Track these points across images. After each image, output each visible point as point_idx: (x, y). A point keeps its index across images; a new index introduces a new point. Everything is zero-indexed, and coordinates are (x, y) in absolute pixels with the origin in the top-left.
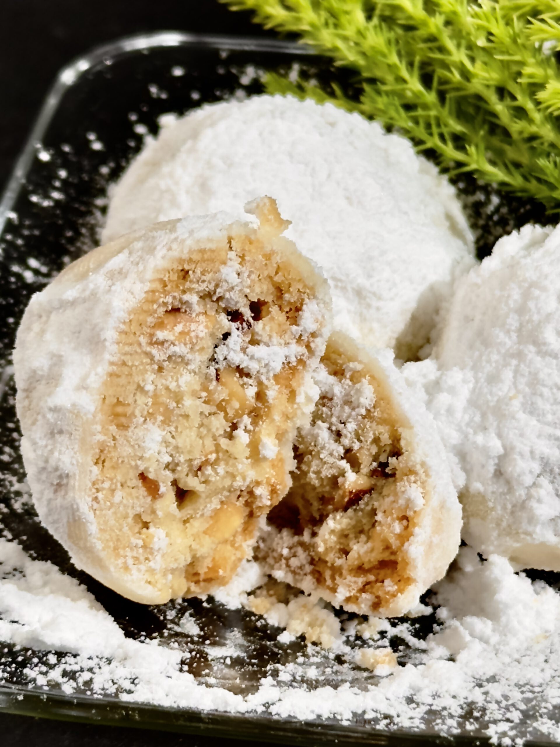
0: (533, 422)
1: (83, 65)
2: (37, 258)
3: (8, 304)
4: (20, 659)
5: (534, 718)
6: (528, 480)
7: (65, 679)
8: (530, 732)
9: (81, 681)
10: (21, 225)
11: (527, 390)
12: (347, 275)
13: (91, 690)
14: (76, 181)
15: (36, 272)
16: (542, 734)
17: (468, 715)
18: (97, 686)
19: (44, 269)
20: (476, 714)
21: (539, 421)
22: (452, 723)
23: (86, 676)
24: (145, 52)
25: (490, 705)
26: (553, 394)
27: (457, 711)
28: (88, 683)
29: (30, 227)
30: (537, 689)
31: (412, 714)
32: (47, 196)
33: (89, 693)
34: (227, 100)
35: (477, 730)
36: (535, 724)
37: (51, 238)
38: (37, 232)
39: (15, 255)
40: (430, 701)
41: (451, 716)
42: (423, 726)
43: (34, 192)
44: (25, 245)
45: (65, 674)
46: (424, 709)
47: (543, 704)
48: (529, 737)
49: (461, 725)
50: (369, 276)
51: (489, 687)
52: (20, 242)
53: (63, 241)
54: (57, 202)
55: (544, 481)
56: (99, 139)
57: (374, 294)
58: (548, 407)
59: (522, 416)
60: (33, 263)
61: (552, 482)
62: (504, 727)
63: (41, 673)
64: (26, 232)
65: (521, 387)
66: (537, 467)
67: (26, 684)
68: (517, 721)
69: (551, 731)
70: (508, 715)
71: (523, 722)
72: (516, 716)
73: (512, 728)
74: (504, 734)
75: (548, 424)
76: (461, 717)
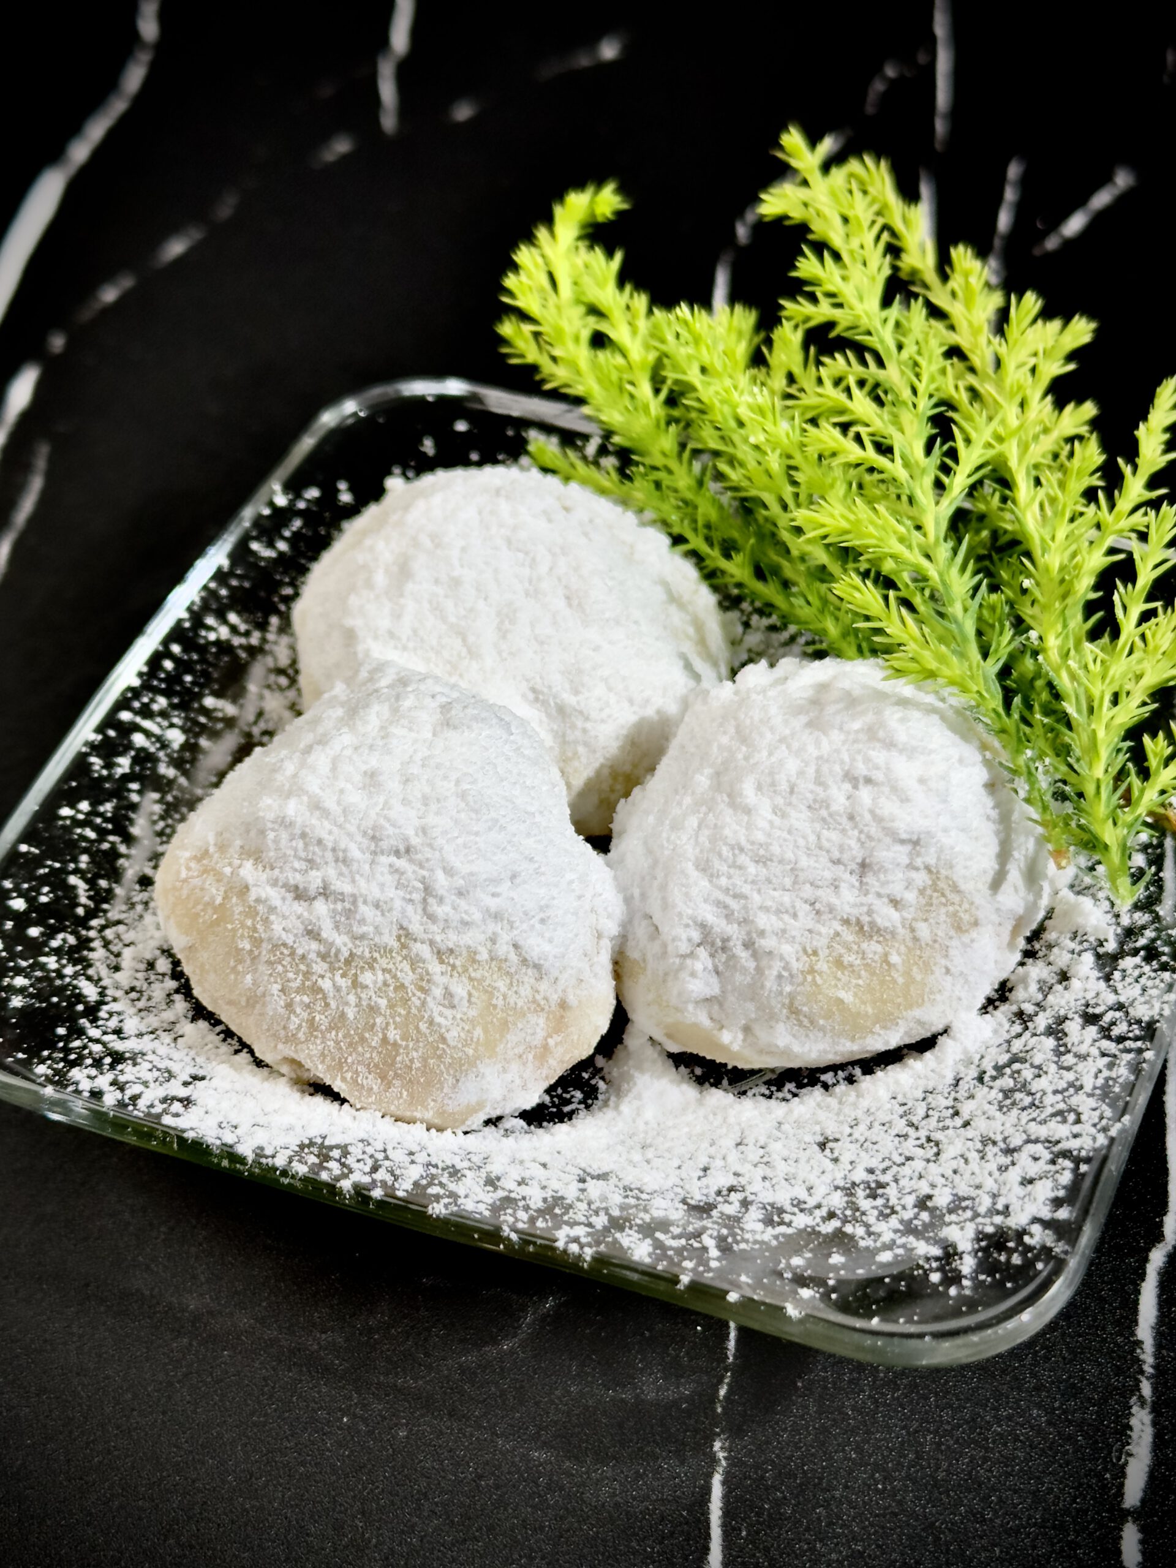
0: (704, 883)
1: (350, 407)
2: (239, 613)
3: (191, 661)
4: (73, 1057)
5: (621, 1229)
6: (684, 948)
7: (112, 1088)
8: (607, 1244)
9: (129, 1093)
10: (231, 573)
11: (707, 844)
12: (550, 687)
13: (135, 1105)
14: (310, 533)
15: (234, 629)
16: (621, 1247)
17: (547, 1210)
18: (142, 1103)
19: (243, 627)
20: (557, 1211)
21: (711, 882)
22: (523, 1215)
23: (136, 1089)
24: (430, 399)
25: (579, 1204)
26: (734, 855)
27: (536, 1203)
28: (135, 1098)
29: (239, 577)
30: (644, 1196)
31: (482, 1196)
32: (271, 545)
33: (131, 1108)
34: (508, 466)
35: (548, 1229)
36: (618, 1235)
37: (262, 594)
38: (247, 585)
39: (214, 606)
40: (512, 1186)
41: (527, 1208)
42: (487, 1213)
43: (257, 539)
44: (228, 597)
45: (114, 1083)
46: (501, 1194)
47: (642, 1215)
48: (602, 1248)
49: (532, 1220)
50: (576, 692)
51: (591, 1184)
52: (224, 592)
53: (276, 599)
54: (281, 554)
55: (702, 953)
56: (351, 489)
57: (581, 712)
58: (724, 868)
59: (694, 874)
60: (233, 618)
61: (712, 956)
62: (580, 1231)
63: (89, 1077)
64: (234, 583)
65: (702, 839)
66: (696, 936)
67: (67, 1086)
68: (599, 1227)
69: (633, 1246)
70: (593, 1219)
71: (606, 1230)
72: (600, 1221)
73: (589, 1234)
74: (576, 1240)
75: (720, 888)
76: (538, 1211)
